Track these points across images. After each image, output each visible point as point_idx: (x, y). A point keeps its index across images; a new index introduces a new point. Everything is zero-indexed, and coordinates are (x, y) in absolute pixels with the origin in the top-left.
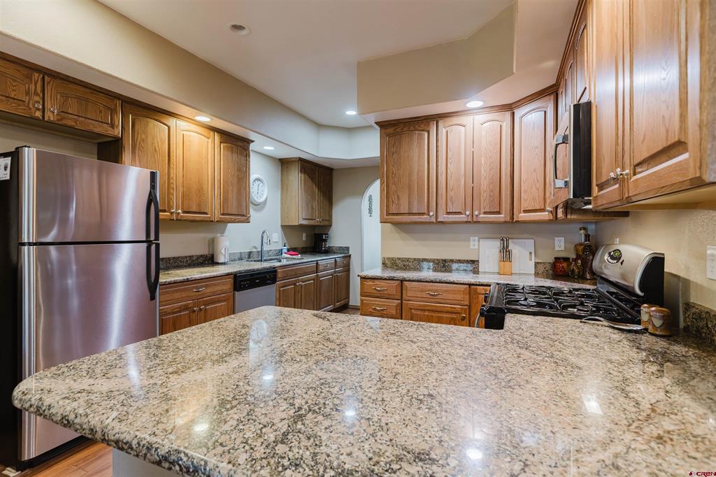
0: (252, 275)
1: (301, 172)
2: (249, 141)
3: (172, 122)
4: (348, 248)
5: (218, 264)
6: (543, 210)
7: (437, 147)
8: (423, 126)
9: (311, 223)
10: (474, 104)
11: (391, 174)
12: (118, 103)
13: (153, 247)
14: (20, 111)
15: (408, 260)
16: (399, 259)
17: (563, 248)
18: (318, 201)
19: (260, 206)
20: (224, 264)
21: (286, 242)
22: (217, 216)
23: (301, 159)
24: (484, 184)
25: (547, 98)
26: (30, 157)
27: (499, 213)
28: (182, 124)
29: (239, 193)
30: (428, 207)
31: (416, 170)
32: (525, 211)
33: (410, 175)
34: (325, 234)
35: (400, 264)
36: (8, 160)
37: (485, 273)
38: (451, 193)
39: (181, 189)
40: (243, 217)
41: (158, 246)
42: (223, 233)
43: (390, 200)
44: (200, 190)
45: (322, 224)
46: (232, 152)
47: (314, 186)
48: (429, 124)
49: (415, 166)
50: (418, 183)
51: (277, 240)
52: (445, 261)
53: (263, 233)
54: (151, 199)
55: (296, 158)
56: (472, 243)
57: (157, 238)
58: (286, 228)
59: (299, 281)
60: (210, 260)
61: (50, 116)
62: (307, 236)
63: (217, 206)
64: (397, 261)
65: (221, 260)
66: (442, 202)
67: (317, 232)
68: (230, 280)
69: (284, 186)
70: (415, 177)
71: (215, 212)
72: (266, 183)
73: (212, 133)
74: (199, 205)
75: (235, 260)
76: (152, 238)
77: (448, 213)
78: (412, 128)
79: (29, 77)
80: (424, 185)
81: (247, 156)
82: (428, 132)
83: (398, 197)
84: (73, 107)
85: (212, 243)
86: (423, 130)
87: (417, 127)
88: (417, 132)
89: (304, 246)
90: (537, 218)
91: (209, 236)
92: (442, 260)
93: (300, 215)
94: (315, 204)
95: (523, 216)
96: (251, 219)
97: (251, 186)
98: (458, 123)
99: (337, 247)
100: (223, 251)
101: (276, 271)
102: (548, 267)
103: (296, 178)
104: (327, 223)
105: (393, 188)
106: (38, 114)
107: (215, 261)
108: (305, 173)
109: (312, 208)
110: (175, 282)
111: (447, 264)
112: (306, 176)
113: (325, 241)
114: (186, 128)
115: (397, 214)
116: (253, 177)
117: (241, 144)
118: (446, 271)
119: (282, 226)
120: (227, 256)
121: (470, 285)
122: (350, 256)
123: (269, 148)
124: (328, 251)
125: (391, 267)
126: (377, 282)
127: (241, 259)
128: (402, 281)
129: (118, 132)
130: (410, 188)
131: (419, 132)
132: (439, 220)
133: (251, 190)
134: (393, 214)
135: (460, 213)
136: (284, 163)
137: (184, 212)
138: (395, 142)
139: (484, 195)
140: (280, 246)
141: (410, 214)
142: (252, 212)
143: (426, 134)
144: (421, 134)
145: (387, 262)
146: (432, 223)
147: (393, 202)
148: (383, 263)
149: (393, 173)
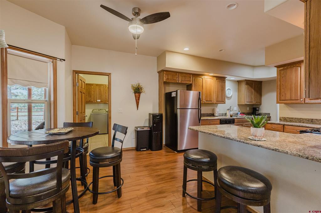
0: (226, 120)
1: (246, 84)
2: (225, 78)
3: (203, 77)
4: (269, 114)
5: (215, 116)
8: (298, 65)
9: (251, 103)
11: (281, 85)
12: (192, 75)
13: (200, 110)
14: (175, 82)
15: (292, 118)
16: (288, 118)
18: (254, 95)
19: (229, 98)
20: (217, 116)
21: (240, 110)
22: (215, 102)
23: (246, 80)
26: (179, 91)
28: (206, 77)
29: (222, 94)
30: (300, 97)
31: (294, 83)
33: (291, 85)
34: (258, 108)
35: (289, 120)
36: (175, 93)
39: (205, 95)
40: (223, 102)
41: (201, 110)
42: (217, 107)
43: (281, 95)
44: (210, 94)
45: (256, 104)
46: (220, 82)
47: (252, 89)
48: (301, 64)
50: (295, 88)
51: (236, 109)
52: (312, 119)
53: (230, 107)
54: (199, 99)
55: (244, 80)
57: (201, 108)
58: (240, 105)
59: (244, 124)
60: (213, 115)
61: (180, 82)
62: (249, 108)
63: (215, 99)
64: (287, 119)
65: (216, 115)
67: (254, 107)
68: (219, 121)
69: (239, 91)
70: (293, 85)
71: (214, 101)
72: (231, 90)
73: (214, 78)
74: (210, 99)
75: (220, 116)
76: (199, 108)
77: (310, 99)
78: (292, 66)
79: (176, 74)
81: (225, 82)
82: (301, 67)
83: (285, 93)
84: (183, 79)
85: (213, 110)
86: (298, 67)
87: (294, 66)
88: (294, 68)
89: (248, 112)
91: (213, 108)
92: (311, 119)
93: (245, 100)
94: (253, 96)
96: (226, 103)
97: (226, 91)
99: (264, 113)
100: (217, 112)
101: (234, 120)
103: (244, 87)
104: (259, 103)
105: (282, 90)
106: (178, 82)
107: (214, 115)
108: (248, 85)
109: (251, 97)
110: (204, 120)
111: (313, 121)
112: (248, 86)
113: (258, 110)
114: (207, 78)
115: (285, 100)
116: (227, 88)
117: (222, 79)
119: (238, 105)
120: (218, 114)
122: (270, 117)
123: (233, 78)
124: (259, 115)
125: (283, 121)
126: (272, 125)
127: (222, 115)
128: (284, 125)
129: (191, 82)
130: (291, 89)
131: (295, 68)
132: (306, 102)
133: (226, 93)
134: (283, 100)
136: (239, 82)
137: (206, 101)
138: (284, 73)
140: (237, 112)
141: (291, 100)
142: (226, 100)
143: (299, 68)
145: (282, 119)
146: (302, 103)
147: (283, 96)
148: (280, 119)
149: (283, 84)
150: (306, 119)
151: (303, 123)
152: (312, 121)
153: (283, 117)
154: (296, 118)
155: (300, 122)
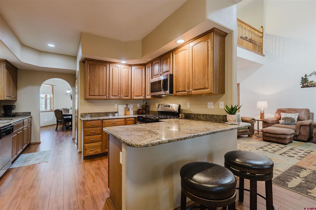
1: (6, 68)
4: (30, 113)
6: (142, 96)
7: (109, 73)
8: (104, 64)
10: (124, 62)
16: (89, 113)
17: (139, 107)
18: (12, 87)
23: (6, 61)
24: (124, 87)
25: (143, 66)
27: (128, 96)
30: (106, 93)
31: (101, 80)
32: (136, 96)
33: (99, 81)
37: (120, 115)
38: (114, 89)
43: (91, 90)
47: (11, 77)
48: (106, 64)
49: (101, 78)
50: (102, 85)
52: (107, 112)
55: (3, 60)
56: (115, 106)
66: (111, 92)
70: (101, 82)
77: (113, 96)
78: (100, 64)
80: (104, 85)
82: (106, 67)
83: (94, 89)
87: (102, 64)
88: (102, 66)
90: (140, 98)
93: (5, 94)
95: (135, 98)
98: (117, 66)
99: (21, 113)
102: (136, 112)
104: (15, 99)
105: (92, 85)
112: (8, 71)
115: (93, 96)
118: (107, 116)
121: (125, 118)
128: (102, 120)
130: (99, 86)
132: (110, 98)
134: (92, 96)
135: (117, 96)
138: (93, 68)
139: (124, 91)
141: (99, 96)
144: (103, 67)
145: (83, 115)
146: (107, 99)
147: (92, 91)
148: (81, 116)
149: (92, 79)
150: (103, 113)
151: (101, 116)
152: (107, 115)
153: (85, 113)
154: (95, 113)
155: (99, 116)
